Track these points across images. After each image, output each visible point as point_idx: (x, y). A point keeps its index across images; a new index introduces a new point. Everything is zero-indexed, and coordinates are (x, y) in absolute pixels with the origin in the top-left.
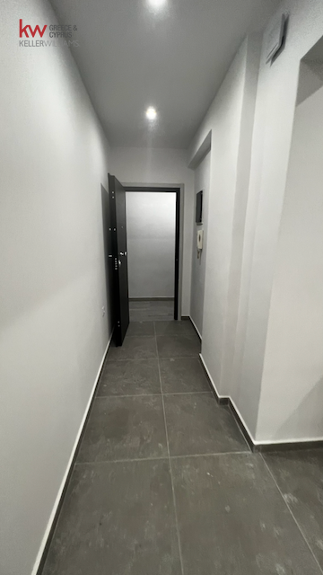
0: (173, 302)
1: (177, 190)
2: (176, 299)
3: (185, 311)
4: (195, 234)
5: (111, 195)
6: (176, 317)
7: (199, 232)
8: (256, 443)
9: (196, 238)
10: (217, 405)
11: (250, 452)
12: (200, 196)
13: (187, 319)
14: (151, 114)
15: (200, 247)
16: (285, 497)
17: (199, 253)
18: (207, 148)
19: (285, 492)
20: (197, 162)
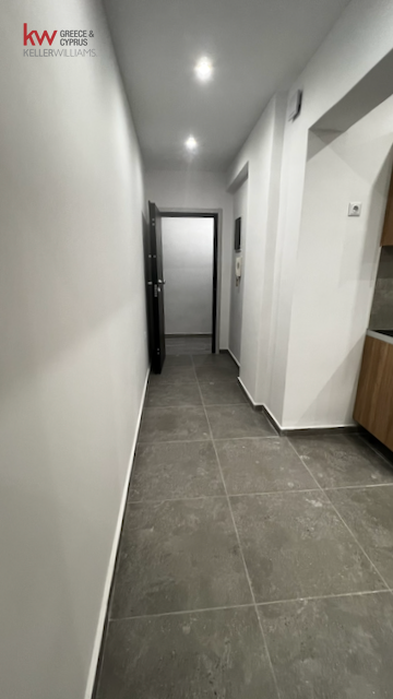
0: (211, 339)
1: (215, 216)
2: (214, 336)
3: (223, 343)
4: (234, 261)
5: (151, 222)
6: (214, 350)
7: (238, 260)
8: (282, 428)
9: (234, 266)
10: (253, 412)
11: (278, 437)
12: (238, 223)
13: (225, 352)
14: (191, 143)
15: (238, 274)
16: (301, 457)
17: (237, 281)
18: (244, 177)
19: (301, 453)
20: (236, 187)
